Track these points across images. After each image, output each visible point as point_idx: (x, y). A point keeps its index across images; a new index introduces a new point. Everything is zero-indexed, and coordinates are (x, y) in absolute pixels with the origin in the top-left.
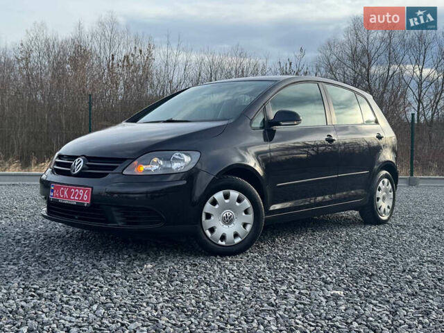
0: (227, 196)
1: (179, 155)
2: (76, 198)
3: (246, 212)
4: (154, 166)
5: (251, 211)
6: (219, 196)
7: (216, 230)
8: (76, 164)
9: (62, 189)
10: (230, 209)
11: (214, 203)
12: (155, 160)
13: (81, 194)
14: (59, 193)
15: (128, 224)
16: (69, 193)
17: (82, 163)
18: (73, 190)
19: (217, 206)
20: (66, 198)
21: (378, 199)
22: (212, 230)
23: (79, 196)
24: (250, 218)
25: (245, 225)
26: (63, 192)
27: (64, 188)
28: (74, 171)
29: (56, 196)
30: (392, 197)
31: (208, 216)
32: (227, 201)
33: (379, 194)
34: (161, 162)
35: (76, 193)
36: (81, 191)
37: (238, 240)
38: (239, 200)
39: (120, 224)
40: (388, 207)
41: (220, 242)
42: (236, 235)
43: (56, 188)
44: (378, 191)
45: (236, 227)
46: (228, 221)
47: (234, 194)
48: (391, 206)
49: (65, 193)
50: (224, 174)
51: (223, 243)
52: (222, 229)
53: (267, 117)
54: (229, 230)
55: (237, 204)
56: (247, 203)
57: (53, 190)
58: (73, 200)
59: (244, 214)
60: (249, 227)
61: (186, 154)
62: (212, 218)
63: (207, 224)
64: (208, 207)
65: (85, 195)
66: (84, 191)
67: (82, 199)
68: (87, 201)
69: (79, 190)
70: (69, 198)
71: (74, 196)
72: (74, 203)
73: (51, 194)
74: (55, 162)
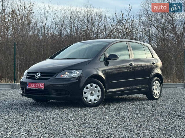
0: (91, 86)
1: (75, 71)
3: (99, 91)
4: (66, 75)
5: (100, 91)
6: (89, 86)
7: (88, 98)
8: (37, 75)
10: (93, 90)
11: (87, 88)
12: (66, 73)
13: (40, 86)
15: (58, 95)
16: (35, 86)
17: (39, 75)
19: (88, 89)
21: (153, 89)
22: (86, 98)
24: (100, 94)
25: (98, 96)
26: (33, 85)
29: (30, 87)
30: (160, 89)
31: (85, 93)
32: (92, 88)
33: (154, 87)
34: (69, 74)
35: (38, 85)
37: (96, 102)
38: (96, 87)
39: (55, 95)
40: (158, 93)
41: (89, 102)
42: (95, 100)
43: (29, 84)
44: (153, 86)
45: (95, 97)
46: (92, 95)
47: (94, 85)
48: (159, 93)
49: (34, 85)
50: (91, 78)
51: (91, 103)
52: (90, 98)
53: (106, 57)
54: (92, 98)
55: (95, 89)
56: (99, 88)
58: (37, 88)
59: (98, 92)
60: (100, 97)
61: (77, 71)
62: (86, 93)
63: (85, 96)
64: (85, 90)
65: (42, 86)
66: (41, 84)
67: (41, 87)
68: (43, 88)
69: (39, 84)
70: (35, 87)
71: (37, 86)
72: (38, 89)
73: (27, 86)
74: (27, 75)
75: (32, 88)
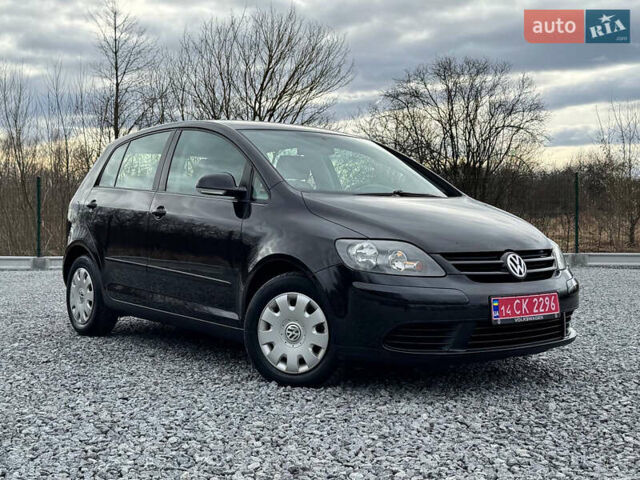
2: (542, 310)
9: (518, 301)
13: (548, 303)
14: (514, 314)
16: (531, 305)
18: (535, 300)
20: (526, 313)
23: (545, 306)
26: (519, 307)
27: (521, 300)
28: (521, 273)
29: (507, 315)
35: (540, 303)
36: (547, 298)
43: (502, 303)
49: (524, 306)
57: (497, 308)
58: (538, 314)
65: (553, 304)
66: (550, 298)
67: (550, 311)
68: (556, 310)
69: (544, 298)
70: (531, 311)
71: (538, 308)
72: (539, 317)
73: (495, 314)
74: (455, 265)
75: (518, 319)
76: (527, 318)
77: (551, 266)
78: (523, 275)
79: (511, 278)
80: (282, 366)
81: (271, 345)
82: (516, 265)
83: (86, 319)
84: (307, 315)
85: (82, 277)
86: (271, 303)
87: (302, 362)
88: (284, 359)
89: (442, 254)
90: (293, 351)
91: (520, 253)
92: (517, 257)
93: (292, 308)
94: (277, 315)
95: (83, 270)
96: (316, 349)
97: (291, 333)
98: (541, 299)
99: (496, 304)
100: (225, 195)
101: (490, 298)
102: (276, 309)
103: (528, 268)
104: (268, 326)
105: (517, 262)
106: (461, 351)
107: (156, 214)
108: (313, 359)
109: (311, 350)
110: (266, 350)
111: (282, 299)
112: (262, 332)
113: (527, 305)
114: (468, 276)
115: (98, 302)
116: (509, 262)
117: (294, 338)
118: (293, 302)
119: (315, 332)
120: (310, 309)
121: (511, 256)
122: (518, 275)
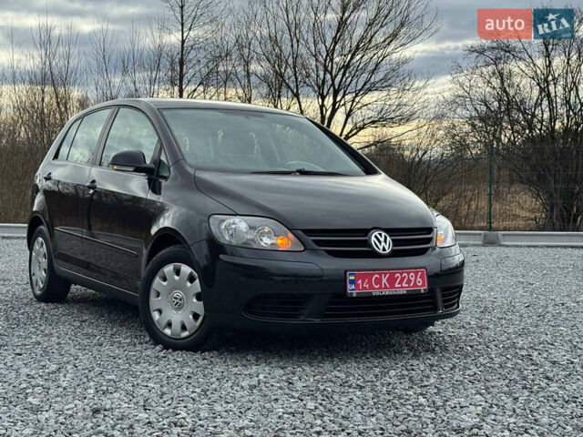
2: (404, 285)
9: (377, 276)
13: (413, 279)
14: (370, 283)
16: (392, 281)
18: (398, 275)
20: (386, 287)
23: (409, 281)
26: (379, 281)
27: (380, 274)
28: (384, 249)
29: (365, 288)
35: (403, 279)
36: (412, 274)
43: (358, 277)
49: (384, 281)
57: (352, 282)
58: (401, 289)
65: (419, 279)
66: (416, 274)
67: (415, 285)
68: (423, 285)
69: (408, 273)
70: (392, 286)
71: (401, 283)
72: (402, 292)
73: (350, 287)
74: (314, 241)
75: (375, 293)
76: (387, 292)
77: (428, 243)
78: (388, 251)
79: (374, 255)
80: (168, 331)
81: (160, 311)
82: (380, 242)
83: (42, 286)
84: (189, 284)
85: (40, 246)
86: (160, 273)
87: (184, 328)
88: (169, 325)
89: (304, 231)
90: (177, 317)
91: (387, 231)
92: (383, 234)
93: (176, 278)
94: (165, 283)
95: (40, 239)
96: (196, 316)
97: (176, 301)
98: (405, 274)
99: (352, 278)
100: (134, 171)
101: (346, 272)
102: (165, 279)
103: (394, 246)
104: (158, 294)
105: (382, 239)
106: (318, 321)
107: (90, 188)
108: (193, 325)
109: (191, 317)
110: (156, 316)
111: (169, 269)
112: (153, 299)
113: (387, 280)
114: (326, 251)
115: (51, 270)
116: (373, 239)
117: (179, 306)
118: (178, 272)
119: (195, 300)
120: (191, 279)
121: (376, 233)
122: (381, 251)
